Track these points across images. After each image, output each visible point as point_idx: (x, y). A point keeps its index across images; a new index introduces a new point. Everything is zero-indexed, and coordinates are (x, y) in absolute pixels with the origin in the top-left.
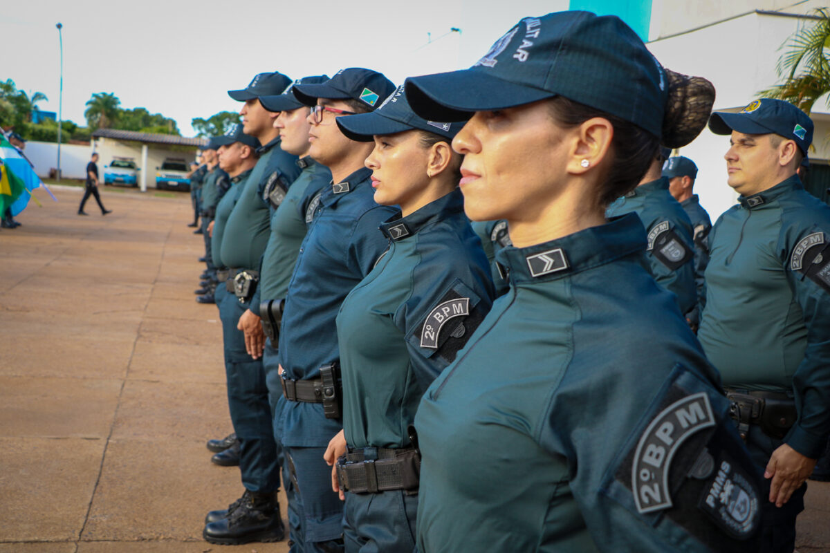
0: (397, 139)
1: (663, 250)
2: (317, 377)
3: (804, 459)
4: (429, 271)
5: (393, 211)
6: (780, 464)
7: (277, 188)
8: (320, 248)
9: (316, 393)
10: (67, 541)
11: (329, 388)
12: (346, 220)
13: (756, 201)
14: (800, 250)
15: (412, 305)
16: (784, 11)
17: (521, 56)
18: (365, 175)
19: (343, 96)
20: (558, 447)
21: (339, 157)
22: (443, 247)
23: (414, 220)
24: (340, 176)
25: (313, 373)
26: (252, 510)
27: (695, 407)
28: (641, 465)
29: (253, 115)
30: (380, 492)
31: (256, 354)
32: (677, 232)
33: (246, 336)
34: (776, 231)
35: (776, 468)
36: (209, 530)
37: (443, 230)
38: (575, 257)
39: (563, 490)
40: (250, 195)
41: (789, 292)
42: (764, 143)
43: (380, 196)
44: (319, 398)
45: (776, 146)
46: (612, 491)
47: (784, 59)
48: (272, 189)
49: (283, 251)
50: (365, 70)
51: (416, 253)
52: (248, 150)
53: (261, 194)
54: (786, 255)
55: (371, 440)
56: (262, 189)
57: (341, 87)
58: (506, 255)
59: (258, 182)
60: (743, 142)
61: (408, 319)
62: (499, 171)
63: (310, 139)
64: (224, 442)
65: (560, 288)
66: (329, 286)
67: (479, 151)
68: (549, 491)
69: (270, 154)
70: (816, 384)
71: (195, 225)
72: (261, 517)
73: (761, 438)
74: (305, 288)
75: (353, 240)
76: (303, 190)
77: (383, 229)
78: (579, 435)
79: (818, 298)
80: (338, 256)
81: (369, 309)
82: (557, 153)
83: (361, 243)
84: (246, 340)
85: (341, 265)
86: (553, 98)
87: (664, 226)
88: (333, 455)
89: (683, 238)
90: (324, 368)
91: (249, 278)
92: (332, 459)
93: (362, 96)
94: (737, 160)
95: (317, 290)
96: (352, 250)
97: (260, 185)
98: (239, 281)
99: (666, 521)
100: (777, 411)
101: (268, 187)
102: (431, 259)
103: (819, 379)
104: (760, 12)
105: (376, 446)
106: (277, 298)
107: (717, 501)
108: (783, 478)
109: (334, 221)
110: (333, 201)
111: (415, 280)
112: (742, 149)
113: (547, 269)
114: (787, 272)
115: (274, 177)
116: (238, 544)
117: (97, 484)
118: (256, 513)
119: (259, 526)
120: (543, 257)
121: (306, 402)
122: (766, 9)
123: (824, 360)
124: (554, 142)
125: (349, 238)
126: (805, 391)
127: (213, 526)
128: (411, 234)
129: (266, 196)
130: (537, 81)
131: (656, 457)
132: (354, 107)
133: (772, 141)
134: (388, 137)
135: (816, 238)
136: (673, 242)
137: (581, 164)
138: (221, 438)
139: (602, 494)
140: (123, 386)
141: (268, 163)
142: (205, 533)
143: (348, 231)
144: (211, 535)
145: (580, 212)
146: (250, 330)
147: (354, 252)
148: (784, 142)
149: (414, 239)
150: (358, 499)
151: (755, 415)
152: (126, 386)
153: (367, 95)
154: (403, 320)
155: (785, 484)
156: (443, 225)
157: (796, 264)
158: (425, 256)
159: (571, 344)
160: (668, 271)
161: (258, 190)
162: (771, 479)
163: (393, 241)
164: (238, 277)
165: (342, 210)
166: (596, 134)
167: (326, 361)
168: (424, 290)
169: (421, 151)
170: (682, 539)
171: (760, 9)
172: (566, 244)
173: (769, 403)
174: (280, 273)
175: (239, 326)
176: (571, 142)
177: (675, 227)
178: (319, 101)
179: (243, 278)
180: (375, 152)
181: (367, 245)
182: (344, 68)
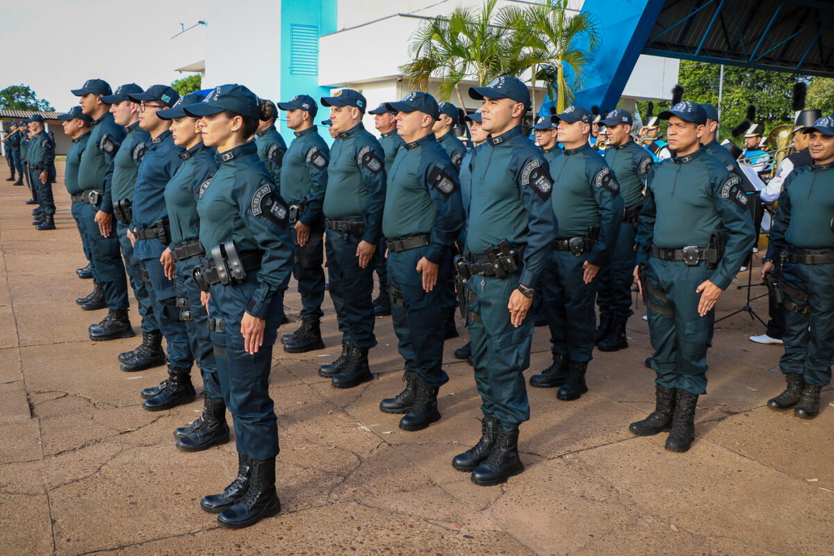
0: (182, 119)
1: (315, 161)
2: (155, 226)
3: (370, 245)
4: (200, 170)
5: (182, 148)
6: (361, 248)
7: (107, 142)
8: (150, 168)
9: (155, 234)
10: (12, 348)
11: (161, 230)
12: (161, 154)
13: (345, 135)
14: (360, 156)
15: (195, 183)
16: (414, 14)
17: (216, 99)
18: (168, 134)
19: (153, 98)
20: (234, 203)
21: (155, 127)
22: (204, 160)
23: (191, 151)
24: (155, 135)
25: (152, 225)
26: (116, 321)
27: (266, 188)
28: (254, 204)
29: (88, 103)
30: (190, 257)
31: (106, 235)
32: (321, 152)
33: (100, 225)
34: (352, 148)
35: (360, 251)
36: (93, 335)
37: (204, 154)
38: (235, 154)
39: (238, 216)
40: (92, 148)
41: (359, 174)
42: (345, 109)
43: (177, 142)
44: (157, 236)
45: (350, 111)
46: (248, 212)
47: (411, 47)
48: (104, 144)
49: (123, 175)
50: (163, 86)
51: (194, 163)
52: (82, 123)
53: (98, 146)
54: (356, 158)
55: (184, 238)
56: (98, 144)
57: (152, 94)
58: (217, 156)
59: (96, 140)
60: (336, 110)
61: (194, 188)
62: (212, 132)
63: (140, 119)
64: (87, 299)
65: (232, 163)
66: (155, 185)
67: (206, 126)
68: (234, 216)
69: (100, 125)
70: (371, 212)
71: (12, 179)
72: (121, 324)
73: (353, 239)
74: (145, 187)
75: (166, 163)
76: (130, 143)
77: (179, 156)
78: (240, 200)
79: (368, 175)
80: (159, 171)
81: (178, 187)
82: (228, 126)
83: (169, 164)
84: (100, 227)
85: (160, 175)
86: (225, 111)
87: (314, 150)
88: (164, 259)
89: (324, 155)
90: (159, 221)
91: (96, 193)
92: (164, 262)
93: (163, 98)
94: (335, 118)
95: (150, 187)
96: (165, 167)
97: (97, 142)
98: (91, 196)
99: (262, 217)
100: (358, 226)
101: (102, 142)
102: (201, 165)
103: (372, 210)
104: (401, 15)
105: (186, 240)
106: (122, 198)
107: (274, 211)
108: (363, 255)
109: (156, 156)
110: (153, 147)
111: (195, 174)
112: (336, 113)
113: (228, 158)
114: (357, 165)
115: (105, 137)
116: (111, 340)
117: (16, 325)
118: (118, 322)
119: (120, 329)
120: (227, 155)
121: (150, 239)
122: (405, 13)
123: (373, 202)
124: (227, 123)
125: (164, 162)
126: (368, 215)
127: (95, 332)
128: (191, 156)
129: (101, 147)
130: (220, 106)
131: (257, 201)
132: (159, 103)
133: (348, 108)
134: (179, 119)
135: (366, 150)
136: (319, 157)
137: (235, 129)
138: (85, 297)
139: (246, 213)
140: (7, 279)
141: (100, 130)
142: (91, 336)
143: (162, 160)
144: (94, 337)
145: (237, 141)
146: (101, 221)
147: (167, 168)
148: (354, 109)
149: (192, 158)
150: (181, 263)
151: (350, 229)
152: (9, 279)
153: (165, 98)
154: (192, 189)
155: (365, 258)
156: (203, 152)
157: (360, 162)
158: (198, 164)
159: (235, 177)
160: (318, 171)
161: (96, 145)
162: (359, 257)
163: (184, 160)
164: (90, 193)
165: (158, 151)
166: (238, 120)
167: (159, 218)
168: (199, 177)
169: (192, 123)
170: (266, 221)
171: (401, 13)
172: (232, 151)
173: (355, 223)
174: (123, 186)
175: (95, 220)
176: (232, 122)
177: (320, 150)
178: (142, 102)
179: (93, 194)
180: (173, 124)
181: (172, 164)
182: (152, 85)
